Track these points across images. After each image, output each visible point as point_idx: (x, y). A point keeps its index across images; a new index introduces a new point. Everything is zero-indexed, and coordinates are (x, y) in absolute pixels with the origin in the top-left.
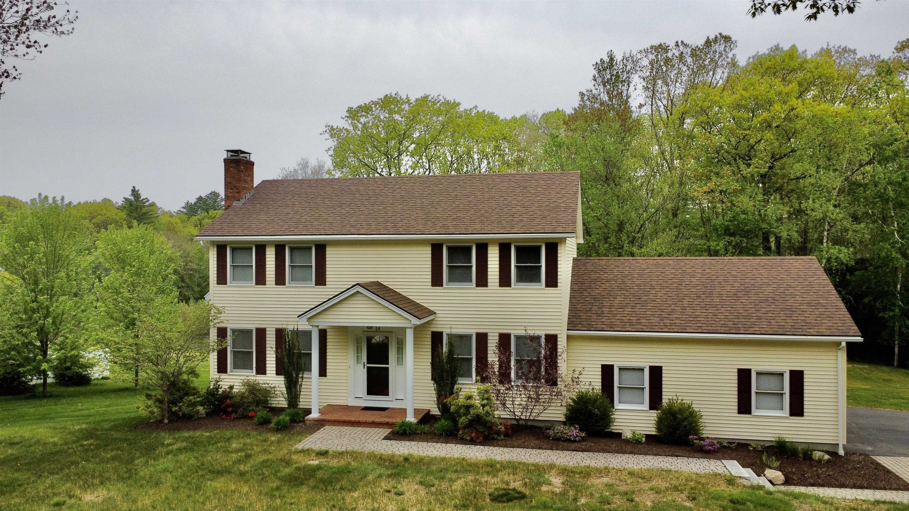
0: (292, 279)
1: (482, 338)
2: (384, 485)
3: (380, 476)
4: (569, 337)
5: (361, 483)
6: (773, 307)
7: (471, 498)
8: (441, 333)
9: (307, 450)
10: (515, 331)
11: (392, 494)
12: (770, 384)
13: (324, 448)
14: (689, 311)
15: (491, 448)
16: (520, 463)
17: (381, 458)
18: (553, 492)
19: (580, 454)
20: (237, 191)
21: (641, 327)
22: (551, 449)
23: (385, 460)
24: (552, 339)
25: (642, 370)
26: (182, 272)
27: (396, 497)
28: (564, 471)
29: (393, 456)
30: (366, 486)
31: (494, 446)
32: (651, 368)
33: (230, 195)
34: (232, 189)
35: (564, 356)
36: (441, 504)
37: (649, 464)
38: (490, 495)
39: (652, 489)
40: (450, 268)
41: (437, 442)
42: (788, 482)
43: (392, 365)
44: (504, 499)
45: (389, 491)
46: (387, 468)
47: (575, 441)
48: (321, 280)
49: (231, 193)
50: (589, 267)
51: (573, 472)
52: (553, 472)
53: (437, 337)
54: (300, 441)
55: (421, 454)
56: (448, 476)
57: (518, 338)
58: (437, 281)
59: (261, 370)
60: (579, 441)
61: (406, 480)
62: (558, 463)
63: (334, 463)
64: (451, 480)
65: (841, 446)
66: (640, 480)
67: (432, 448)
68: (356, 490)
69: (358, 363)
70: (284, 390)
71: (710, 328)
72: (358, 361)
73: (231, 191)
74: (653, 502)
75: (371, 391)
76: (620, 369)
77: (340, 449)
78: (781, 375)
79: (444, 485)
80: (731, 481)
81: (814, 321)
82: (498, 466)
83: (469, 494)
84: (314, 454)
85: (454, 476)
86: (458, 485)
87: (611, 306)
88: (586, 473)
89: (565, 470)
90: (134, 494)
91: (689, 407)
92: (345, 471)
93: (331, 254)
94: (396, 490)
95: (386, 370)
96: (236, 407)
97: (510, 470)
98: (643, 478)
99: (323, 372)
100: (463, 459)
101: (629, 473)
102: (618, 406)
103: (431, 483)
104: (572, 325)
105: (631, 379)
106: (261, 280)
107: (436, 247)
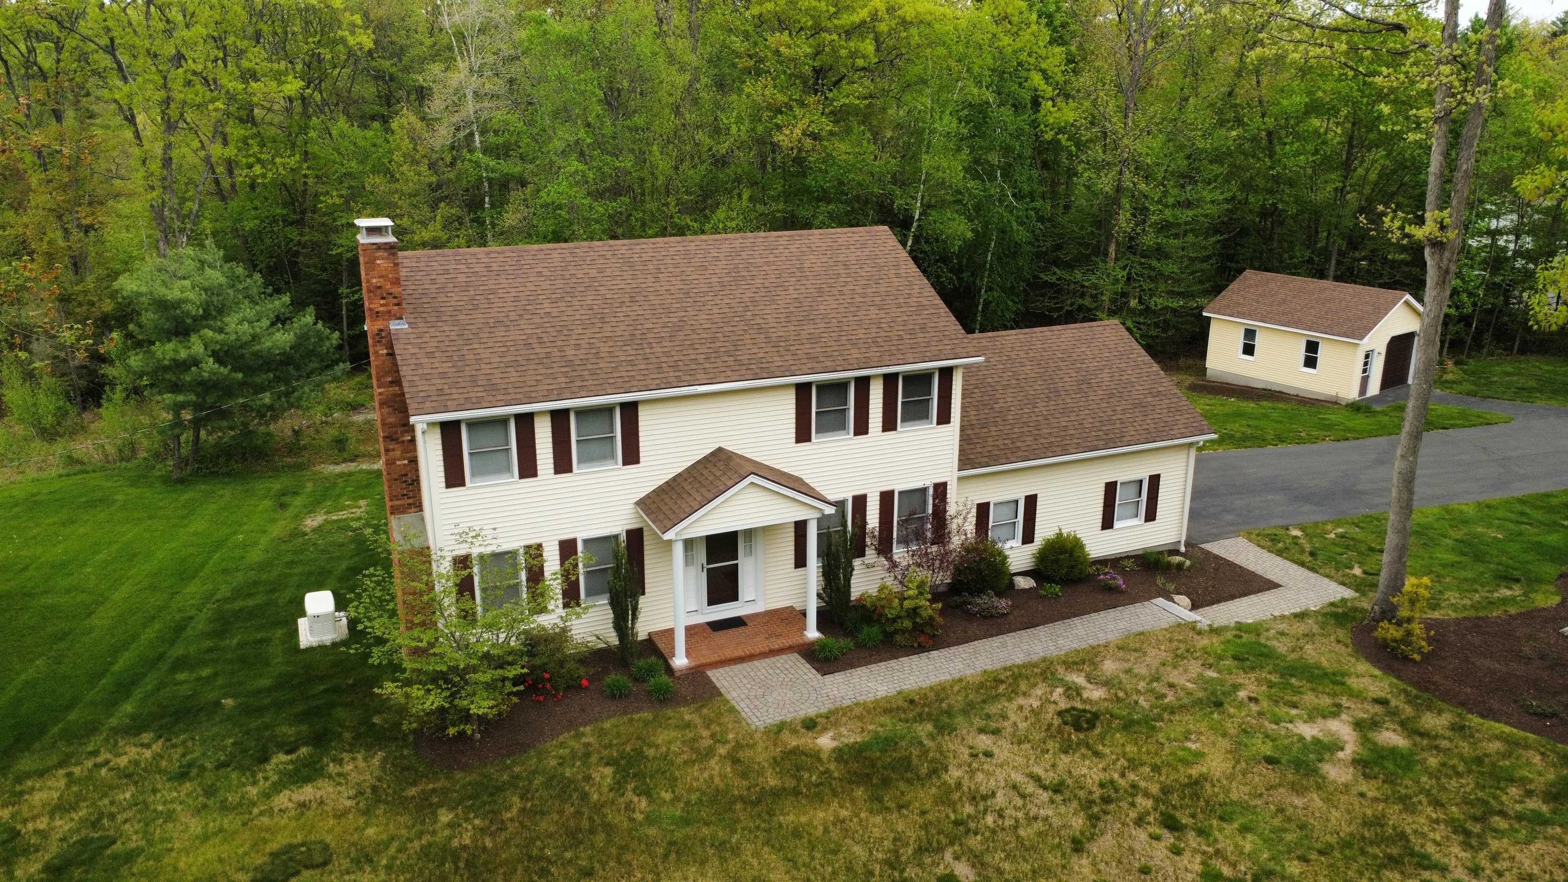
0: (584, 461)
4: (960, 478)
5: (934, 755)
7: (1055, 733)
10: (898, 486)
12: (1133, 492)
14: (1052, 420)
18: (1105, 699)
19: (1034, 631)
20: (396, 301)
21: (1023, 453)
24: (941, 489)
25: (1019, 501)
31: (948, 647)
32: (1027, 498)
33: (381, 309)
34: (383, 298)
38: (1065, 723)
40: (820, 414)
42: (1195, 605)
43: (744, 560)
48: (631, 456)
49: (382, 305)
51: (1076, 663)
54: (734, 711)
56: (988, 711)
57: (902, 493)
58: (803, 435)
59: (539, 607)
62: (1044, 655)
63: (851, 735)
64: (1004, 717)
65: (1182, 543)
71: (1088, 444)
73: (382, 302)
74: (1189, 681)
75: (713, 600)
76: (996, 505)
78: (1140, 481)
81: (1169, 419)
83: (1047, 730)
85: (992, 709)
86: (1018, 721)
93: (646, 420)
95: (735, 568)
104: (966, 460)
105: (1003, 516)
106: (528, 469)
107: (802, 390)
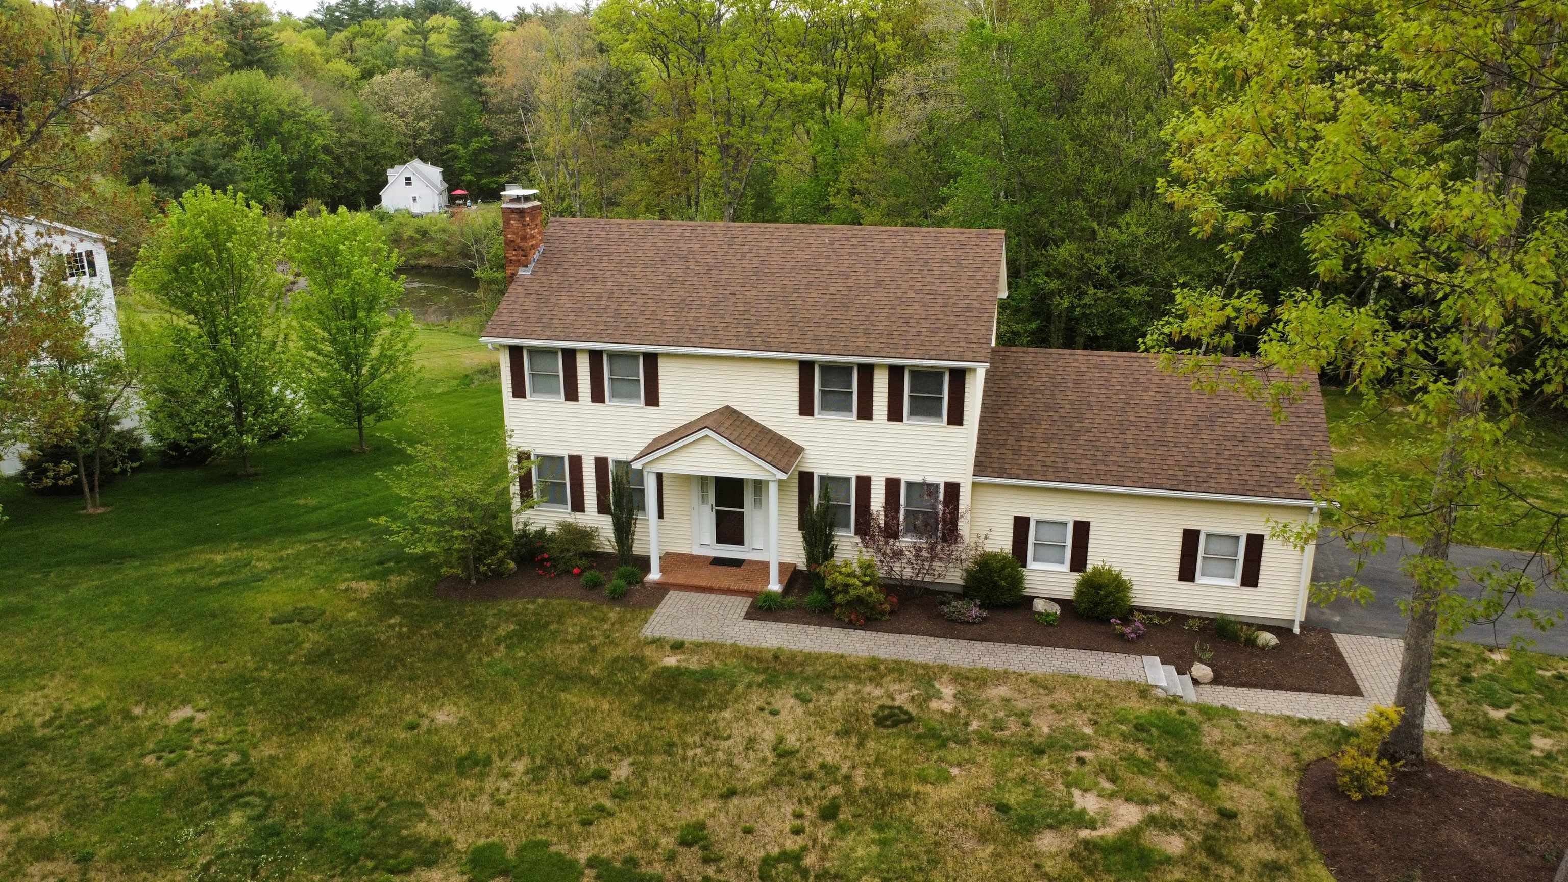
0: (614, 395)
1: (864, 483)
2: (757, 699)
3: (749, 685)
4: (974, 484)
5: (730, 697)
6: (1241, 448)
7: (853, 719)
8: (812, 474)
9: (659, 639)
10: (907, 476)
11: (765, 714)
12: (1223, 548)
13: (678, 637)
14: (1132, 449)
15: (874, 634)
16: (907, 663)
17: (746, 656)
18: (942, 712)
19: (978, 644)
20: (523, 253)
21: (1067, 474)
22: (945, 636)
23: (752, 659)
24: (953, 490)
25: (1065, 524)
26: (338, 151)
27: (771, 718)
28: (959, 677)
29: (760, 651)
30: (736, 701)
31: (878, 631)
32: (1077, 523)
33: (513, 258)
34: (515, 250)
35: (968, 516)
36: (821, 729)
37: (1057, 664)
38: (874, 715)
39: (1052, 707)
40: (823, 392)
41: (809, 624)
42: (1217, 680)
43: (748, 509)
44: (889, 723)
45: (762, 709)
46: (757, 672)
47: (974, 623)
48: (652, 399)
49: (514, 255)
50: (1010, 366)
51: (968, 679)
52: (945, 677)
53: (805, 479)
54: (645, 621)
55: (794, 647)
56: (826, 685)
57: (910, 485)
58: (806, 408)
59: (578, 506)
60: (980, 623)
61: (780, 691)
62: (950, 663)
63: (694, 663)
64: (831, 693)
65: (1297, 624)
66: (1042, 691)
67: (804, 637)
68: (726, 708)
69: (703, 502)
70: (612, 536)
71: (1154, 481)
72: (704, 500)
73: (514, 252)
74: (1050, 727)
75: (721, 538)
76: (1038, 522)
77: (697, 637)
78: (1237, 538)
79: (823, 700)
80: (1144, 692)
81: (1286, 475)
82: (882, 667)
83: (851, 715)
84: (668, 647)
85: (832, 685)
86: (838, 700)
87: (1033, 438)
88: (983, 679)
89: (959, 674)
90: (488, 711)
91: (1118, 575)
92: (709, 676)
93: (665, 370)
94: (771, 708)
95: (741, 515)
96: (554, 561)
97: (896, 675)
98: (1046, 688)
99: (661, 515)
100: (842, 657)
101: (1031, 681)
102: (1032, 565)
103: (808, 697)
104: (980, 467)
105: (1049, 536)
106: (572, 394)
107: (806, 369)
